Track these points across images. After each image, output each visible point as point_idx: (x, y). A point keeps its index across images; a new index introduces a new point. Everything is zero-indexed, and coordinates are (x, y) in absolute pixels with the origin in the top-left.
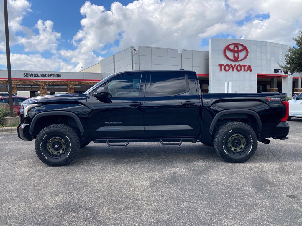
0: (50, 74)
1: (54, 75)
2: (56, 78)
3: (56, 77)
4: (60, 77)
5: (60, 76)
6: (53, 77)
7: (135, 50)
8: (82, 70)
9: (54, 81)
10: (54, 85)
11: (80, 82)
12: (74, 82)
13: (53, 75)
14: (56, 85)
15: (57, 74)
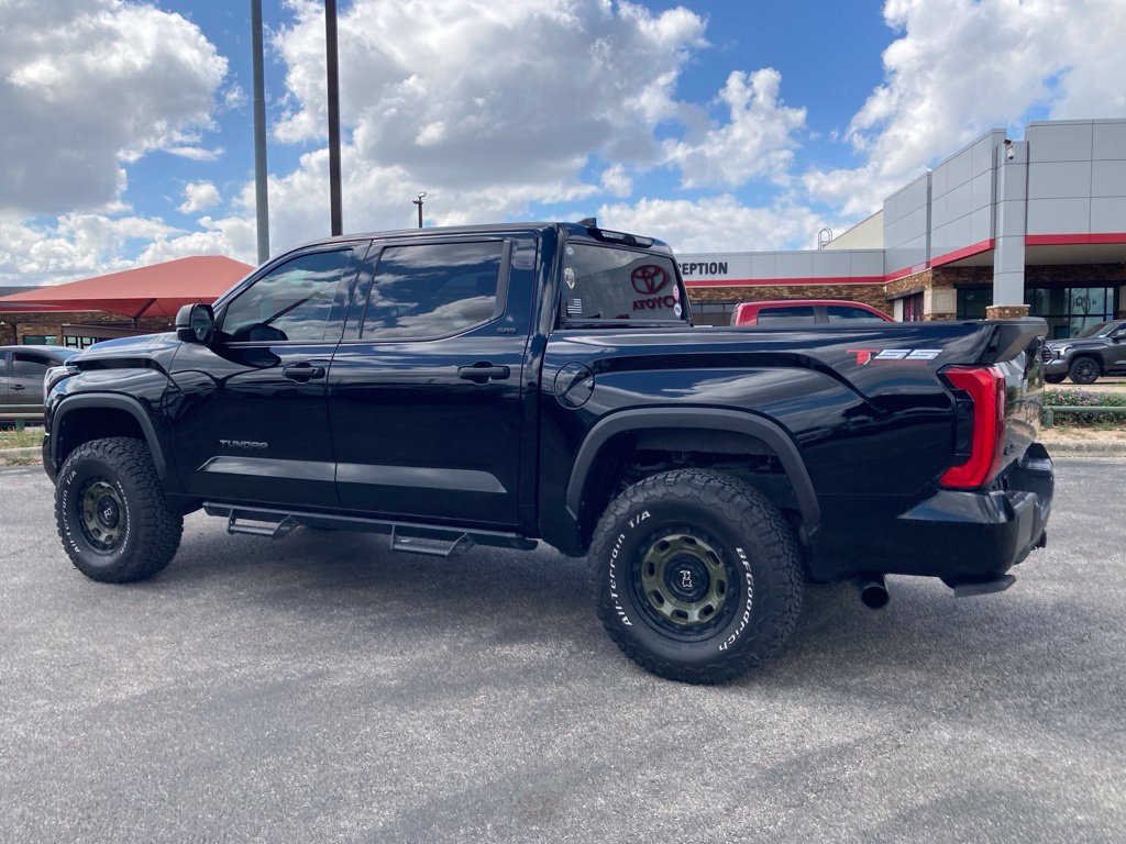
0: (692, 265)
1: (704, 267)
2: (709, 277)
3: (712, 272)
4: (725, 272)
5: (723, 268)
6: (701, 273)
7: (1008, 142)
8: (829, 242)
9: (704, 289)
10: (701, 303)
11: (799, 290)
12: (775, 288)
13: (701, 265)
14: (710, 303)
15: (715, 264)
